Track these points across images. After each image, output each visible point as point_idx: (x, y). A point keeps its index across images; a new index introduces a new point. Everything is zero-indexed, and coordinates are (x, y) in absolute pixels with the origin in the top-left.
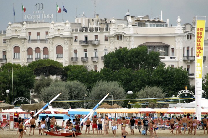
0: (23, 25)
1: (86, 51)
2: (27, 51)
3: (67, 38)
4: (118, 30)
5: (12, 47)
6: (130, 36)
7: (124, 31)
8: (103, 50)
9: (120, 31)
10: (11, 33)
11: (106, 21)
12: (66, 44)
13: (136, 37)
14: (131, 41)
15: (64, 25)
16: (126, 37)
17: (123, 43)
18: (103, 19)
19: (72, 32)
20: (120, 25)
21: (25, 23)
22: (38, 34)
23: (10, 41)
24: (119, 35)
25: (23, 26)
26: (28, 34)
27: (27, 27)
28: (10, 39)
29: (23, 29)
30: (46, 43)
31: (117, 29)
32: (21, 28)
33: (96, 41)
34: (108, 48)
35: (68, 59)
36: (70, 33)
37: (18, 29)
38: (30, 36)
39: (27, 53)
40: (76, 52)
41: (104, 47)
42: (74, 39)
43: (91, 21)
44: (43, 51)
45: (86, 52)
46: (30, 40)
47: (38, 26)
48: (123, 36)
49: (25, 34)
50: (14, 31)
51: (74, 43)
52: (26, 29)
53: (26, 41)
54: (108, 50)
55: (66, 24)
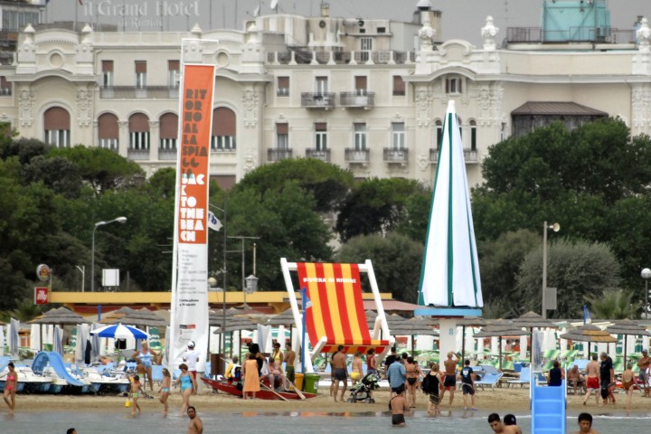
0: (81, 35)
1: (321, 127)
2: (96, 124)
3: (255, 84)
4: (446, 61)
5: (40, 111)
6: (491, 83)
7: (469, 63)
8: (389, 125)
9: (452, 63)
10: (34, 63)
11: (364, 27)
12: (247, 103)
13: (510, 85)
14: (494, 98)
15: (240, 39)
16: (479, 83)
17: (467, 104)
18: (352, 20)
19: (268, 63)
20: (456, 44)
21: (87, 29)
22: (141, 67)
23: (33, 89)
24: (450, 79)
25: (80, 41)
26: (100, 65)
27: (96, 44)
28: (32, 84)
29: (84, 48)
30: (168, 98)
31: (444, 56)
32: (76, 47)
33: (359, 94)
34: (405, 121)
35: (256, 153)
36: (261, 65)
37: (63, 50)
38: (109, 74)
39: (96, 130)
40: (282, 130)
41: (391, 117)
42: (276, 89)
43: (315, 26)
44: (158, 124)
45: (321, 133)
46: (106, 86)
47: (139, 40)
48: (468, 79)
49: (91, 65)
50: (48, 57)
51: (277, 102)
52: (95, 48)
53: (92, 89)
54: (406, 125)
55: (247, 35)
